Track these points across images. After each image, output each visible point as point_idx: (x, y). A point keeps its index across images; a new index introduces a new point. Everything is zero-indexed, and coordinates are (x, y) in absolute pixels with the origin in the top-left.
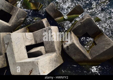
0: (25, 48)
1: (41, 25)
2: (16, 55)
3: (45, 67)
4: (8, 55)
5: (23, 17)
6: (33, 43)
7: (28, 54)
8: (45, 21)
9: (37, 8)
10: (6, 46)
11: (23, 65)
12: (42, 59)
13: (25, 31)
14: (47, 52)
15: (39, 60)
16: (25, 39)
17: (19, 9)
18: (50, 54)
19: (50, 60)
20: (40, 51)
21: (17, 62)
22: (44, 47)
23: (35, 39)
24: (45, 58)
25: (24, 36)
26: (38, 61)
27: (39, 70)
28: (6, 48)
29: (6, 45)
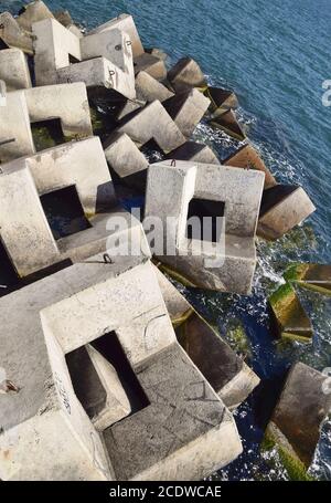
0: (107, 331)
1: (222, 367)
2: (68, 304)
3: (35, 449)
4: (64, 274)
5: (226, 284)
6: (135, 358)
7: (83, 349)
8: (246, 379)
9: (288, 324)
10: (99, 257)
11: (31, 341)
12: (71, 427)
13: (172, 309)
14: (107, 434)
15: (63, 413)
16: (143, 321)
17: (250, 260)
18: (100, 454)
19: (73, 466)
20: (105, 401)
21: (41, 313)
22: (128, 412)
23: (153, 360)
24: (77, 437)
25: (153, 314)
26: (58, 409)
27: (17, 424)
28: (88, 260)
29: (101, 255)
